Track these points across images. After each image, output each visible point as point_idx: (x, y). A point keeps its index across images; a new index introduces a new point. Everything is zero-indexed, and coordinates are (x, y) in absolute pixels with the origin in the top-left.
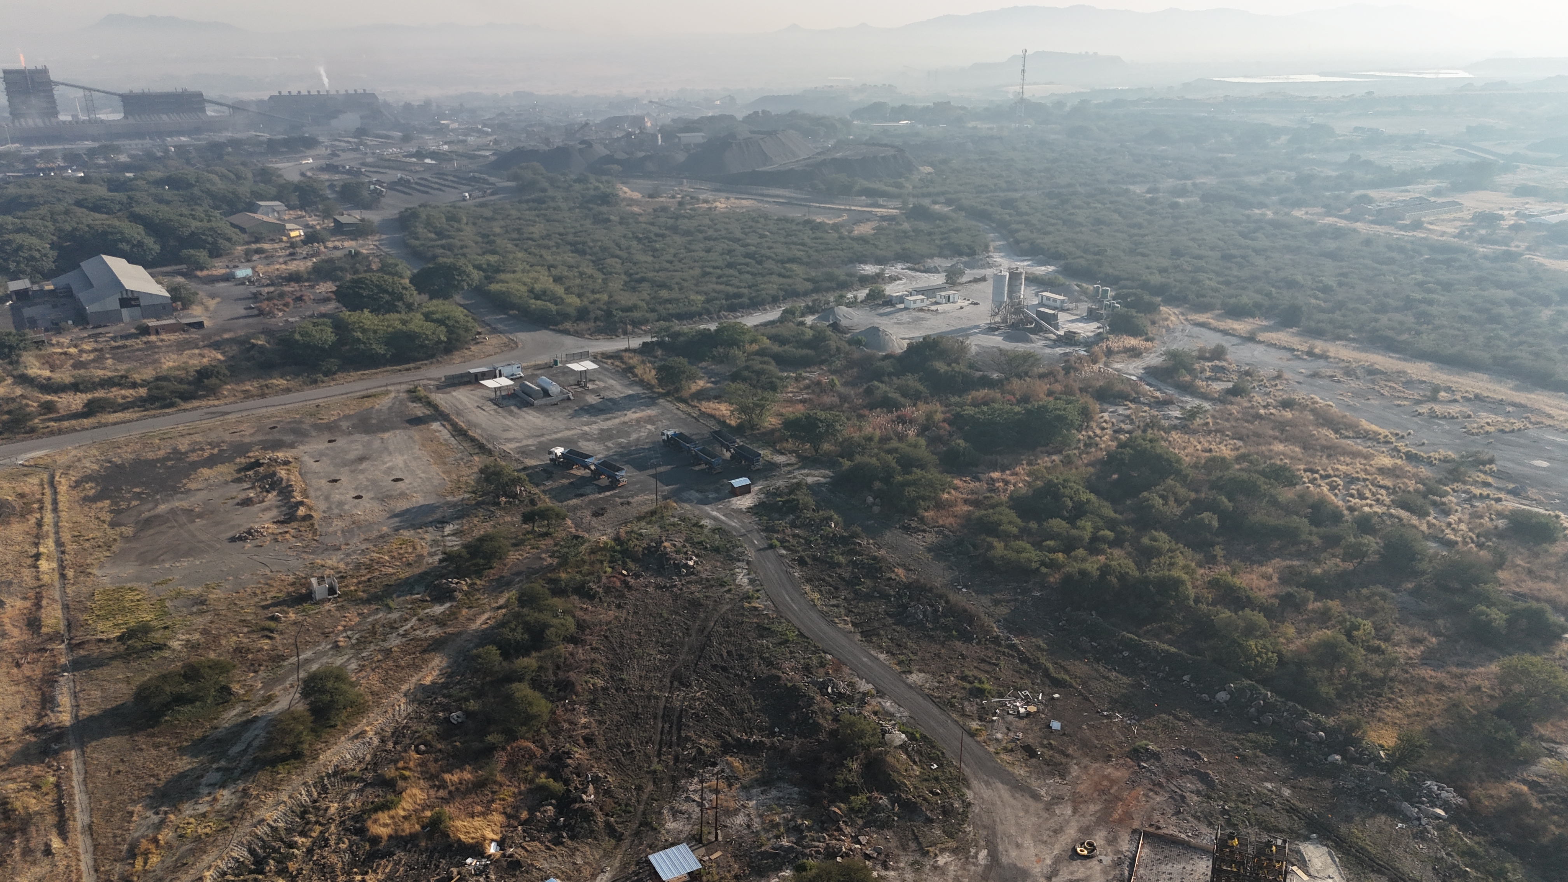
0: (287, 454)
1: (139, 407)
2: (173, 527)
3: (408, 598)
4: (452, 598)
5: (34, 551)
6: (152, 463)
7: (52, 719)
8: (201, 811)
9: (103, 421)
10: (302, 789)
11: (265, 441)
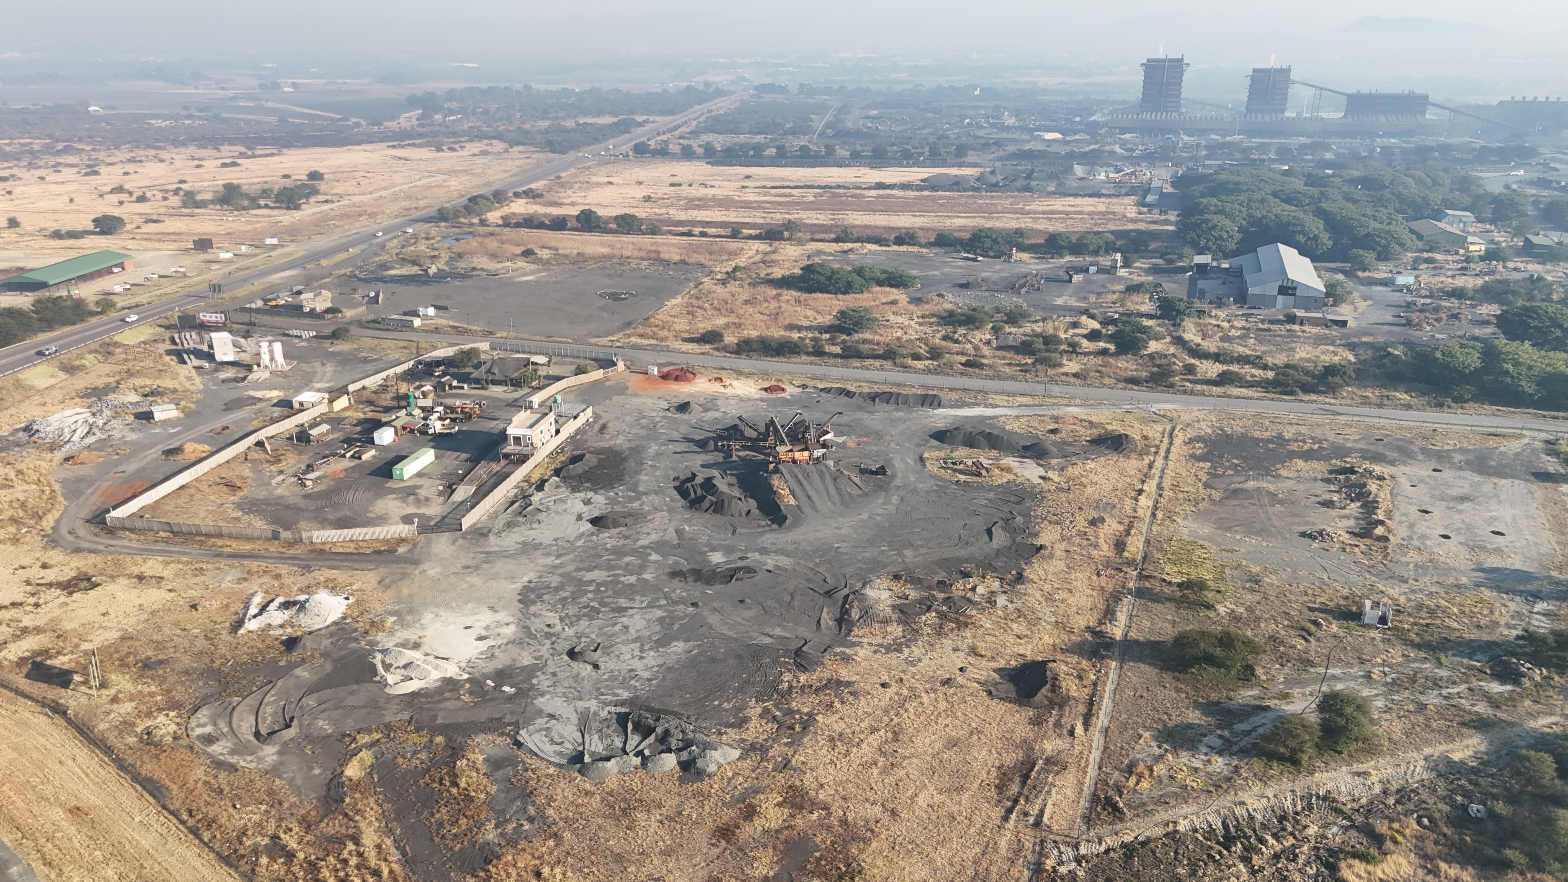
0: (1385, 470)
1: (1262, 387)
2: (1254, 505)
3: (1465, 661)
4: (1516, 682)
5: (1140, 487)
6: (1256, 441)
7: (1108, 628)
8: (1194, 765)
9: (1229, 392)
10: (1288, 794)
11: (1368, 451)
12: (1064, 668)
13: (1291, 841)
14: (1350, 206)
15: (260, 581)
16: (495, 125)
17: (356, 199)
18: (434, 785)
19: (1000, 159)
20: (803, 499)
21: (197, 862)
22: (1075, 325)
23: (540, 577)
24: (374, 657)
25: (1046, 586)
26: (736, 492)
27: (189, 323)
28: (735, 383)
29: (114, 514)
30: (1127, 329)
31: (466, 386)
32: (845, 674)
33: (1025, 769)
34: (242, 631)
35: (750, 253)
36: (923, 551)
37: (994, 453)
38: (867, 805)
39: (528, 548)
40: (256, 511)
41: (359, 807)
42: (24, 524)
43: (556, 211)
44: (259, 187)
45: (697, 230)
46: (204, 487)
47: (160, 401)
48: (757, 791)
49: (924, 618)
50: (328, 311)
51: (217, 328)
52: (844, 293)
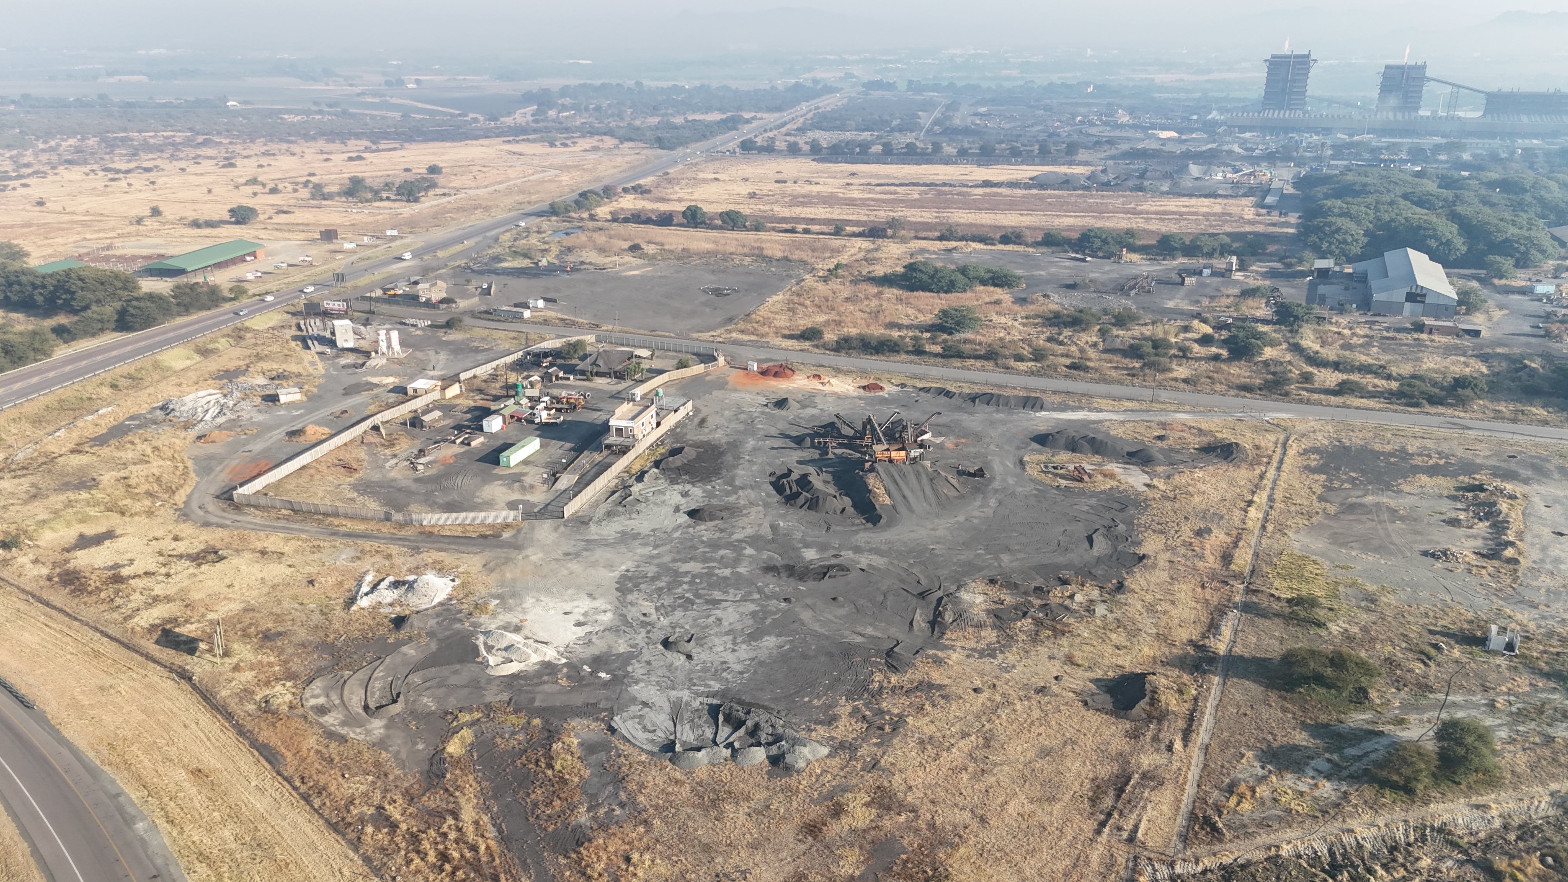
0: (1517, 489)
1: (1385, 398)
2: (1373, 520)
5: (1250, 498)
6: (1377, 454)
7: (1211, 642)
8: (1299, 788)
9: (1348, 402)
10: (1401, 824)
11: (1499, 468)
12: (1163, 681)
13: (1402, 872)
14: (1487, 210)
15: (372, 560)
16: (606, 121)
17: (472, 192)
18: (531, 766)
19: (1112, 158)
20: (899, 498)
21: (308, 829)
22: (1186, 329)
23: (638, 566)
24: (477, 639)
25: (1148, 597)
26: (831, 490)
27: (314, 310)
28: (833, 381)
29: (240, 491)
30: (1241, 334)
31: (572, 377)
32: (937, 676)
33: (1120, 783)
34: (354, 608)
35: (853, 251)
36: (1020, 556)
37: (1097, 458)
38: (956, 810)
39: (627, 538)
40: (371, 493)
41: (458, 783)
42: (158, 498)
43: (663, 207)
44: (382, 180)
45: (800, 227)
46: (323, 468)
47: (285, 384)
48: (845, 790)
49: (1019, 624)
50: (443, 301)
51: (339, 317)
52: (946, 292)
